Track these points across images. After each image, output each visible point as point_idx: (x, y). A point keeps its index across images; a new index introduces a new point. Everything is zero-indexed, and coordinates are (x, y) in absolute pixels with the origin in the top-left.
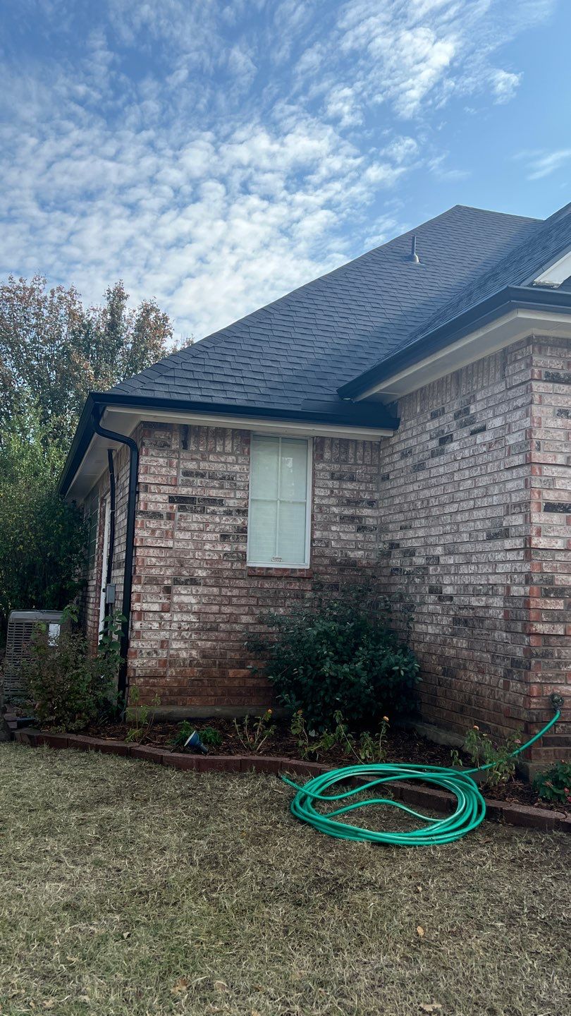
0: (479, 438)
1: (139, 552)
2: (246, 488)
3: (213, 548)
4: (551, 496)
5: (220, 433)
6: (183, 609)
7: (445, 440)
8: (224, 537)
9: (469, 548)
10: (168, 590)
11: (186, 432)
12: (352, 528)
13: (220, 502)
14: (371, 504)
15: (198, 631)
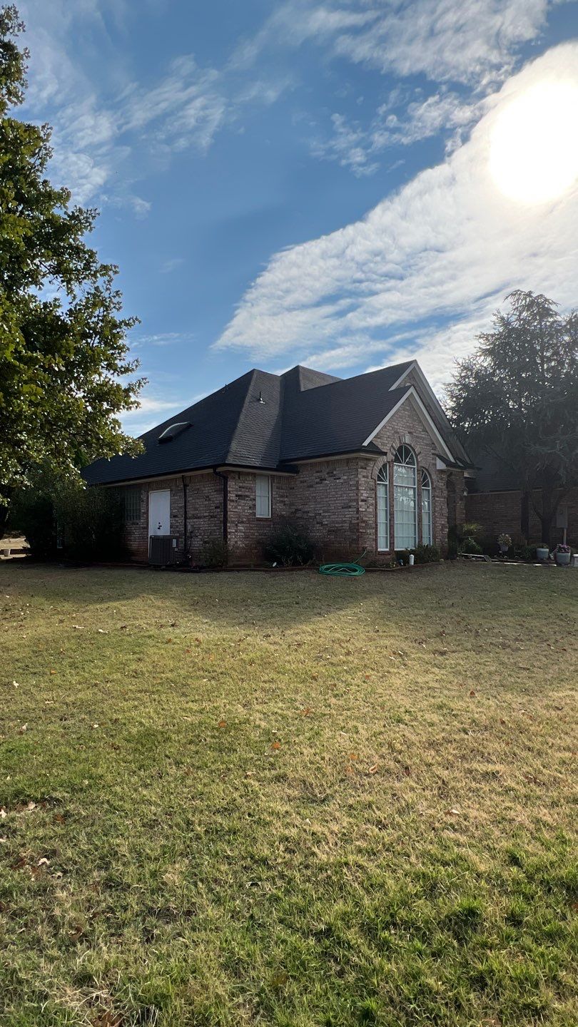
0: (338, 481)
1: (229, 513)
2: (255, 492)
3: (247, 511)
4: (362, 498)
6: (240, 531)
8: (250, 508)
9: (335, 511)
11: (240, 473)
12: (282, 505)
14: (288, 497)
15: (244, 538)
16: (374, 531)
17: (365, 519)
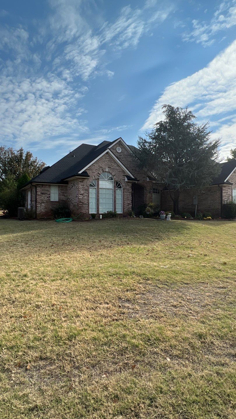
0: (75, 187)
1: (37, 199)
2: (50, 192)
3: (46, 199)
4: (81, 193)
5: (47, 185)
6: (43, 206)
7: (73, 187)
8: (47, 197)
9: (75, 198)
10: (41, 204)
11: (42, 185)
12: (63, 196)
13: (47, 193)
14: (66, 193)
15: (45, 208)
16: (87, 206)
17: (82, 201)
